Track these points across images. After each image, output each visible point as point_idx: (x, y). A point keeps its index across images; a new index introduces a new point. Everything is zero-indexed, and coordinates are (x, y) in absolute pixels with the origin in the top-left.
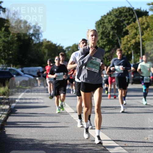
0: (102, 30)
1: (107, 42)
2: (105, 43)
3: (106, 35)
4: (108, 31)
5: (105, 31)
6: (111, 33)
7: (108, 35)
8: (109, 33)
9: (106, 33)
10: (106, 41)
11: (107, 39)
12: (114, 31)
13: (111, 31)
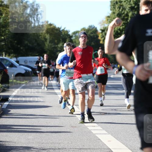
0: (119, 11)
1: (124, 27)
2: (121, 28)
3: (124, 17)
4: (126, 13)
5: (123, 12)
6: (130, 14)
7: (126, 18)
8: (127, 15)
9: (123, 15)
10: (123, 25)
11: (124, 22)
12: (134, 13)
13: (130, 12)
